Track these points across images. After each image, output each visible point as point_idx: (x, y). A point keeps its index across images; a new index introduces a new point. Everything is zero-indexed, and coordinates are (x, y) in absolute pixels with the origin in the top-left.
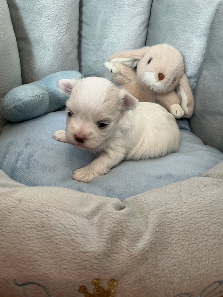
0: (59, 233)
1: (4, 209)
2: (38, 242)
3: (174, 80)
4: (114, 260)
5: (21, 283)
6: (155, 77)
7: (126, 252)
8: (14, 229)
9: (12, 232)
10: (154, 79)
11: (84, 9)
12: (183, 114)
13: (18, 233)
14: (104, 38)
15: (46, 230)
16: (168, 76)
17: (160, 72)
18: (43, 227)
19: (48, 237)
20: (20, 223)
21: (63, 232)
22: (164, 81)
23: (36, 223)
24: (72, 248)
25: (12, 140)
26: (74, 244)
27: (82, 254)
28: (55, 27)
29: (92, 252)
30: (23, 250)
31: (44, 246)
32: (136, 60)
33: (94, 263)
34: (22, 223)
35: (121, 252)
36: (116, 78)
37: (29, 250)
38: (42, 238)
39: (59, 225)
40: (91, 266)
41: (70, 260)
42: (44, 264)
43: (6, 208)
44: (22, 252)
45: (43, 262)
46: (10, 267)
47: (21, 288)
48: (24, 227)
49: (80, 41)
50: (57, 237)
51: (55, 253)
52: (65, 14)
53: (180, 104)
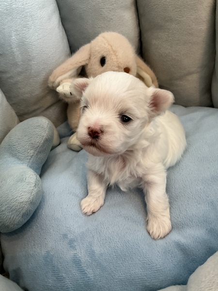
17: (125, 67)
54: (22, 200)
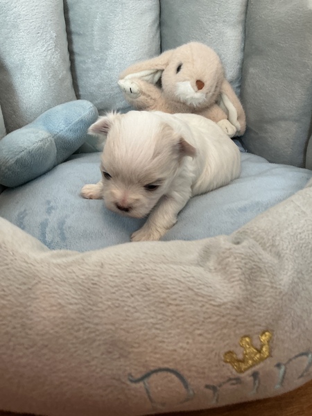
0: (173, 291)
1: (84, 282)
2: (150, 311)
3: (216, 87)
4: (260, 304)
5: (139, 376)
6: (193, 87)
7: (271, 290)
8: (109, 303)
9: (107, 309)
10: (192, 89)
11: (71, 14)
12: (235, 130)
13: (117, 307)
14: (107, 49)
15: (153, 292)
16: (209, 82)
17: (198, 79)
18: (149, 289)
19: (162, 300)
20: (114, 293)
21: (179, 288)
22: (205, 89)
23: (138, 287)
24: (200, 304)
25: (22, 210)
26: (200, 299)
27: (217, 308)
28: (40, 44)
29: (230, 302)
30: (132, 328)
31: (159, 314)
32: (157, 71)
33: (237, 316)
34: (117, 293)
35: (264, 292)
36: (138, 99)
37: (140, 326)
38: (153, 304)
39: (169, 281)
40: (234, 320)
41: (203, 322)
42: (167, 338)
43: (86, 279)
44: (131, 331)
45: (166, 336)
46: (119, 358)
47: (141, 384)
48: (122, 296)
49: (72, 61)
50: (174, 296)
51: (178, 318)
52: (49, 23)
53: (228, 119)
54: (22, 145)
